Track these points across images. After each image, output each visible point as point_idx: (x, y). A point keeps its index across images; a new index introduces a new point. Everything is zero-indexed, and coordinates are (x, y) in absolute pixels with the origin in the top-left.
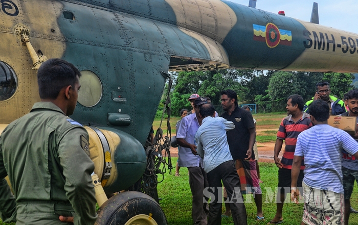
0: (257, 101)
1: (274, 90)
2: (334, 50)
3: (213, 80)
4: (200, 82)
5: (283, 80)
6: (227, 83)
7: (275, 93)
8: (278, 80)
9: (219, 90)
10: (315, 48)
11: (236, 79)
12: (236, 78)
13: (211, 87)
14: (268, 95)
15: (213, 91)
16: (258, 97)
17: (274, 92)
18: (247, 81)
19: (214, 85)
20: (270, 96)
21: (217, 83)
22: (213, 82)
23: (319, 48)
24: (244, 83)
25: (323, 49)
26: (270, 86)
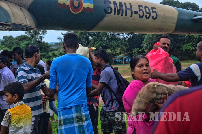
0: (135, 53)
1: (148, 44)
2: (131, 16)
3: (100, 36)
4: (90, 38)
5: (155, 37)
6: (112, 39)
7: (149, 47)
8: (151, 36)
9: (105, 45)
10: (115, 14)
11: (119, 36)
12: (118, 34)
13: (98, 42)
14: (143, 49)
15: (100, 45)
16: (136, 50)
17: (147, 46)
18: (127, 37)
19: (101, 40)
20: (145, 49)
21: (103, 39)
22: (100, 38)
23: (118, 14)
24: (125, 39)
25: (122, 15)
26: (144, 41)
